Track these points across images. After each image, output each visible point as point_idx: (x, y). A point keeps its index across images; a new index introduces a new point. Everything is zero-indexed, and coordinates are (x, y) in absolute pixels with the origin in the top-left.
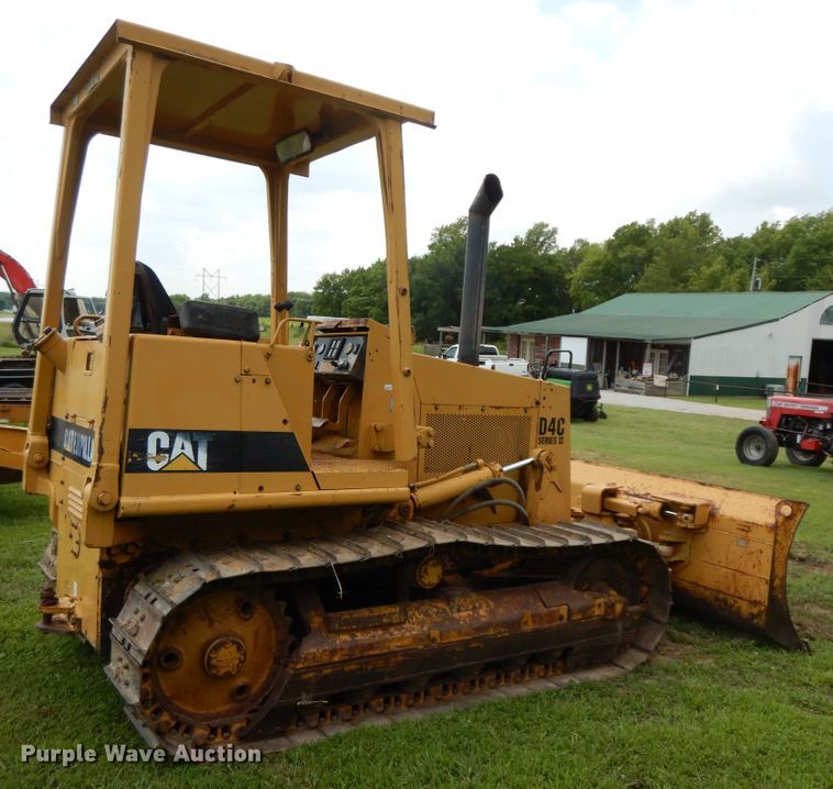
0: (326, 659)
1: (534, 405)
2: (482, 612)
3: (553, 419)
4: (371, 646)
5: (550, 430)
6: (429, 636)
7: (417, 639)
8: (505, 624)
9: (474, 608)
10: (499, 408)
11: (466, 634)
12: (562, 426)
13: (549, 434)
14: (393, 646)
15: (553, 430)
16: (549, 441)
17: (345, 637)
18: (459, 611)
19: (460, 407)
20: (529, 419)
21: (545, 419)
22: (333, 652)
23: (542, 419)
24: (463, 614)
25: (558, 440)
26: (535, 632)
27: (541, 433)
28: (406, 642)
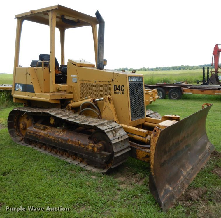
0: (30, 131)
1: (112, 81)
2: (61, 135)
3: (119, 86)
4: (37, 132)
5: (118, 89)
6: (47, 135)
7: (44, 134)
8: (64, 140)
9: (60, 133)
10: (100, 81)
11: (54, 138)
12: (123, 88)
13: (118, 91)
14: (41, 134)
15: (120, 90)
16: (118, 93)
17: (34, 129)
18: (57, 132)
19: (89, 81)
20: (110, 85)
21: (116, 86)
22: (31, 130)
23: (114, 85)
24: (57, 133)
25: (122, 93)
26: (71, 145)
27: (114, 90)
28: (43, 134)
